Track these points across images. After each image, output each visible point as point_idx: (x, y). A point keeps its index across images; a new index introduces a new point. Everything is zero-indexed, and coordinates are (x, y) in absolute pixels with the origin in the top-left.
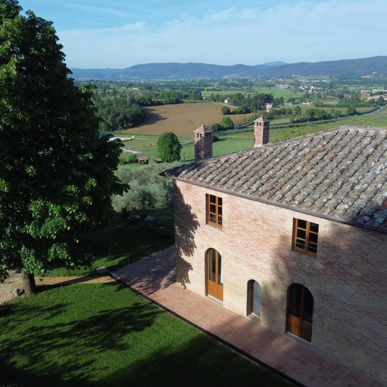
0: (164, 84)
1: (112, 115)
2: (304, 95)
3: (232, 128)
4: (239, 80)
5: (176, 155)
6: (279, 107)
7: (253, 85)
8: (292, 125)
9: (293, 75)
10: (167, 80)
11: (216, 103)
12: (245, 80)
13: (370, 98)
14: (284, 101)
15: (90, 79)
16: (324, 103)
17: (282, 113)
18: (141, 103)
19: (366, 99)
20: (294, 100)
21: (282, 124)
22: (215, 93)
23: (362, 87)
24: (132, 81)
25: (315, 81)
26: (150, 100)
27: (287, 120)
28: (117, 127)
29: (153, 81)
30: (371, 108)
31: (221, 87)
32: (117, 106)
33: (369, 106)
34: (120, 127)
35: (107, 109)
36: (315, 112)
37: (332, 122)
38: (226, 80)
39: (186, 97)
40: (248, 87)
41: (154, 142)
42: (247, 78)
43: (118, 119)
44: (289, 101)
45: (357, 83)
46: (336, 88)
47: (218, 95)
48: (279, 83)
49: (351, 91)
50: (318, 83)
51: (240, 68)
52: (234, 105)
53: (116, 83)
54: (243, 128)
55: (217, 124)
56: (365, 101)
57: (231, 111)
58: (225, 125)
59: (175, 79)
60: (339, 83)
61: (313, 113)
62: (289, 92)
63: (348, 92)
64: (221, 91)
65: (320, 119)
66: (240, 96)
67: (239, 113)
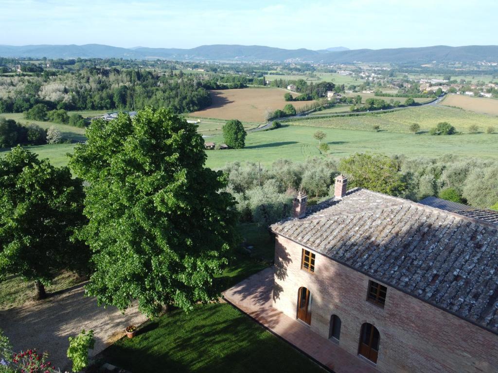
0: (228, 66)
1: (179, 98)
2: (365, 83)
3: (295, 115)
4: (302, 65)
5: (241, 142)
6: (340, 96)
7: (315, 70)
8: (352, 113)
9: (355, 62)
10: (231, 62)
11: (280, 89)
12: (307, 65)
13: (429, 89)
14: (345, 88)
15: (157, 58)
16: (384, 92)
17: (343, 101)
18: (207, 87)
19: (425, 90)
20: (355, 87)
21: (342, 113)
22: (278, 78)
23: (422, 76)
24: (197, 62)
25: (376, 69)
26: (216, 84)
27: (347, 109)
28: (184, 109)
29: (219, 62)
30: (430, 99)
31: (285, 71)
32: (184, 90)
33: (428, 97)
34: (186, 110)
35: (174, 92)
36: (374, 101)
37: (390, 112)
38: (289, 64)
39: (251, 81)
40: (310, 72)
41: (220, 126)
42: (309, 62)
43: (184, 102)
44: (350, 89)
45: (417, 72)
46: (396, 76)
47: (281, 80)
48: (340, 69)
49: (411, 80)
50: (379, 70)
51: (303, 52)
52: (297, 92)
53: (182, 63)
54: (305, 115)
55: (280, 111)
56: (424, 92)
57: (294, 98)
58: (288, 112)
59: (240, 61)
60: (399, 72)
61: (373, 103)
62: (350, 79)
63: (407, 81)
64: (284, 75)
65: (380, 109)
66: (302, 83)
67: (301, 100)
